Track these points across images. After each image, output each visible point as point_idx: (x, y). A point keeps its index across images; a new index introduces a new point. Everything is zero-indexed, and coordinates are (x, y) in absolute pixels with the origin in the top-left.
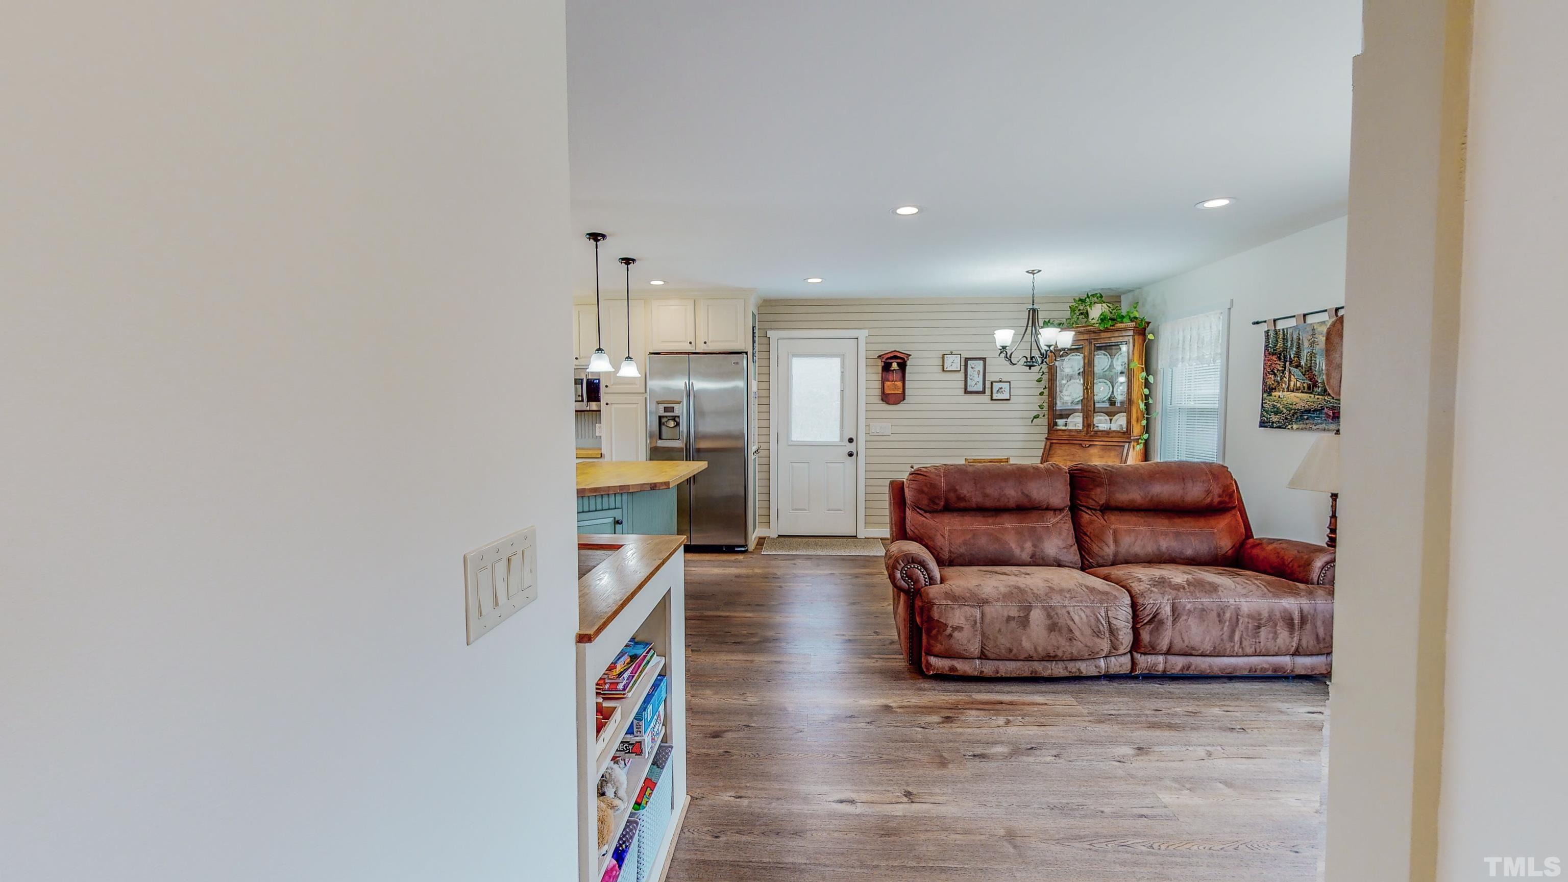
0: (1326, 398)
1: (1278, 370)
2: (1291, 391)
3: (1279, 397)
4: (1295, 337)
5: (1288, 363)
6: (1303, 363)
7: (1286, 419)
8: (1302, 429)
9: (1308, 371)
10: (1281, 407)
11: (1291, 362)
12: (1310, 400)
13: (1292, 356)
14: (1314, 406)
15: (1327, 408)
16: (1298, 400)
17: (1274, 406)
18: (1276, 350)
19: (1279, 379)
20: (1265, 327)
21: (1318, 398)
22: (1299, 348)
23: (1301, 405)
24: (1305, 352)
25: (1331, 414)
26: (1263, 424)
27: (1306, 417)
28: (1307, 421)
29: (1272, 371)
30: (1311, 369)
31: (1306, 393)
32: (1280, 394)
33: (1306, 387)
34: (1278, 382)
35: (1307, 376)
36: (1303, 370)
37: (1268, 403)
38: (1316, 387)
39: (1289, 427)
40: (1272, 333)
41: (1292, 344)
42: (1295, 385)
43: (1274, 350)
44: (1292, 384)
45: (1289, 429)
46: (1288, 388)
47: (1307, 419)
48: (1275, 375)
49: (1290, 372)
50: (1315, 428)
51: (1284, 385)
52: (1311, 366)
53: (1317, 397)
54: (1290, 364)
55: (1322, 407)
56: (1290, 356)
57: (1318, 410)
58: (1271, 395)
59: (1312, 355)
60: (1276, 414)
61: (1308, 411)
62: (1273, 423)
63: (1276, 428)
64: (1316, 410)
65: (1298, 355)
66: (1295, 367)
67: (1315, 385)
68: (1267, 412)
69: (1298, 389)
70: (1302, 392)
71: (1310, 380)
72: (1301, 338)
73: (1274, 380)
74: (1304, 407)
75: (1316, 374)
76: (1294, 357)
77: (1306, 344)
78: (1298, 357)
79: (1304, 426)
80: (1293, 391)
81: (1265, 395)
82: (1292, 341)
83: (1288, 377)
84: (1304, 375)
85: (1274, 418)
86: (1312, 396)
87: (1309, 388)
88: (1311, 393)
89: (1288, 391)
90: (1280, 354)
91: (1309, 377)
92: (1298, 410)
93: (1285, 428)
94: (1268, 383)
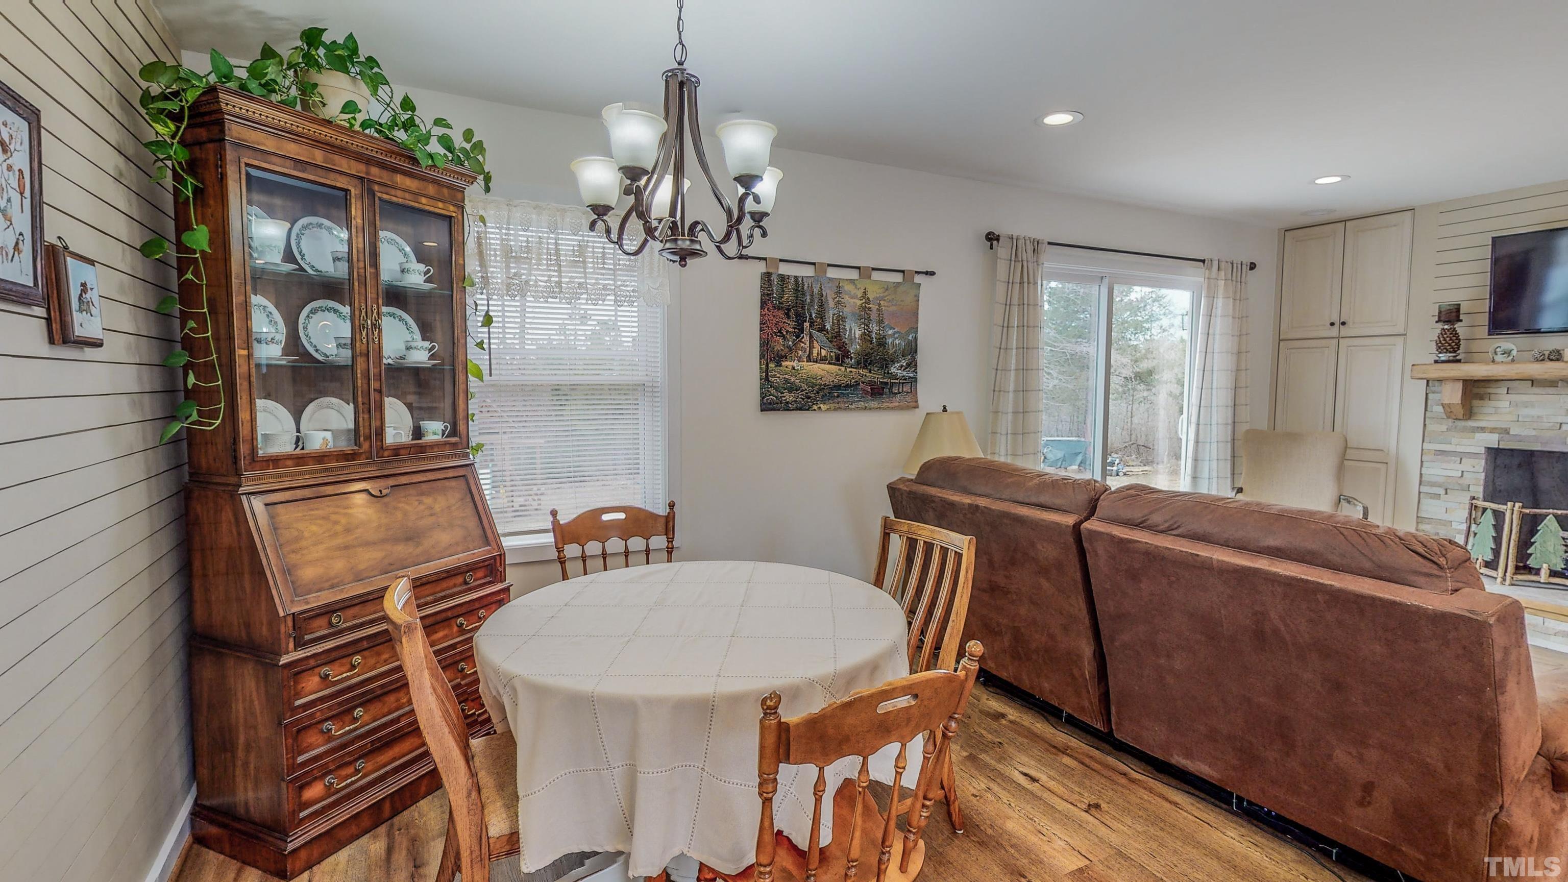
0: (861, 371)
1: (787, 332)
2: (814, 362)
3: (793, 368)
4: (816, 291)
5: (807, 325)
6: (828, 327)
7: (809, 398)
8: (835, 409)
9: (836, 337)
10: (798, 381)
11: (812, 324)
12: (839, 372)
13: (814, 315)
14: (846, 381)
15: (863, 383)
16: (821, 373)
17: (786, 381)
18: (782, 303)
19: (790, 343)
20: (761, 267)
21: (851, 372)
22: (821, 306)
23: (828, 380)
24: (831, 312)
25: (869, 390)
26: (767, 406)
27: (836, 394)
28: (839, 399)
29: (780, 332)
30: (839, 336)
31: (834, 364)
32: (795, 364)
33: (834, 357)
34: (789, 347)
35: (835, 344)
36: (830, 336)
37: (778, 375)
38: (848, 358)
39: (815, 407)
40: (774, 278)
41: (812, 300)
42: (819, 354)
43: (780, 303)
44: (815, 352)
45: (815, 410)
46: (809, 356)
47: (838, 396)
48: (783, 336)
49: (811, 337)
50: (853, 406)
51: (800, 353)
52: (839, 332)
53: (848, 370)
54: (811, 326)
55: (856, 382)
56: (811, 316)
57: (851, 386)
58: (780, 366)
59: (840, 319)
60: (790, 392)
61: (838, 387)
62: (787, 403)
63: (793, 410)
64: (848, 386)
65: (821, 315)
66: (818, 331)
67: (846, 354)
68: (776, 389)
69: (823, 360)
70: (830, 363)
71: (839, 349)
72: (824, 293)
73: (784, 345)
74: (833, 381)
75: (847, 342)
76: (816, 317)
77: (831, 304)
78: (821, 318)
79: (837, 406)
80: (816, 362)
81: (772, 365)
82: (812, 295)
83: (808, 343)
84: (831, 342)
85: (789, 397)
86: (843, 369)
87: (837, 358)
88: (841, 366)
89: (809, 359)
90: (789, 310)
91: (837, 345)
92: (825, 385)
93: (808, 410)
94: (776, 349)
